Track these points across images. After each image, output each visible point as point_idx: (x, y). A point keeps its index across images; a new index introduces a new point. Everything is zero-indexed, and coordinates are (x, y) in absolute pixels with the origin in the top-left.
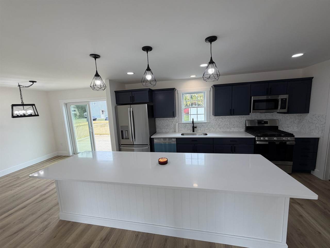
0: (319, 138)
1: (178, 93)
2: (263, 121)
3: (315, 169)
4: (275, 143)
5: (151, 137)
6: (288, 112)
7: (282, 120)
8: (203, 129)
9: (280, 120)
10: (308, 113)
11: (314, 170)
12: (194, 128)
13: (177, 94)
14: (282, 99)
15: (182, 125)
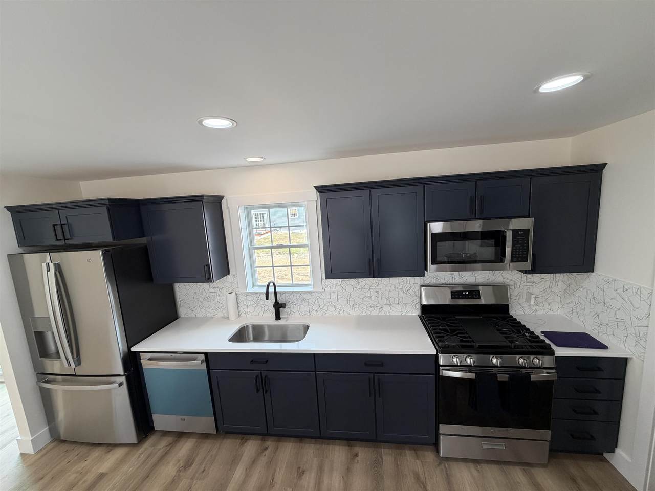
0: (626, 359)
1: (228, 208)
2: (466, 291)
3: (616, 446)
4: (497, 377)
5: (134, 349)
6: (534, 270)
7: (518, 284)
8: (307, 309)
9: (515, 284)
10: (593, 271)
11: (613, 451)
12: (278, 307)
13: (227, 211)
14: (515, 232)
15: (250, 298)
